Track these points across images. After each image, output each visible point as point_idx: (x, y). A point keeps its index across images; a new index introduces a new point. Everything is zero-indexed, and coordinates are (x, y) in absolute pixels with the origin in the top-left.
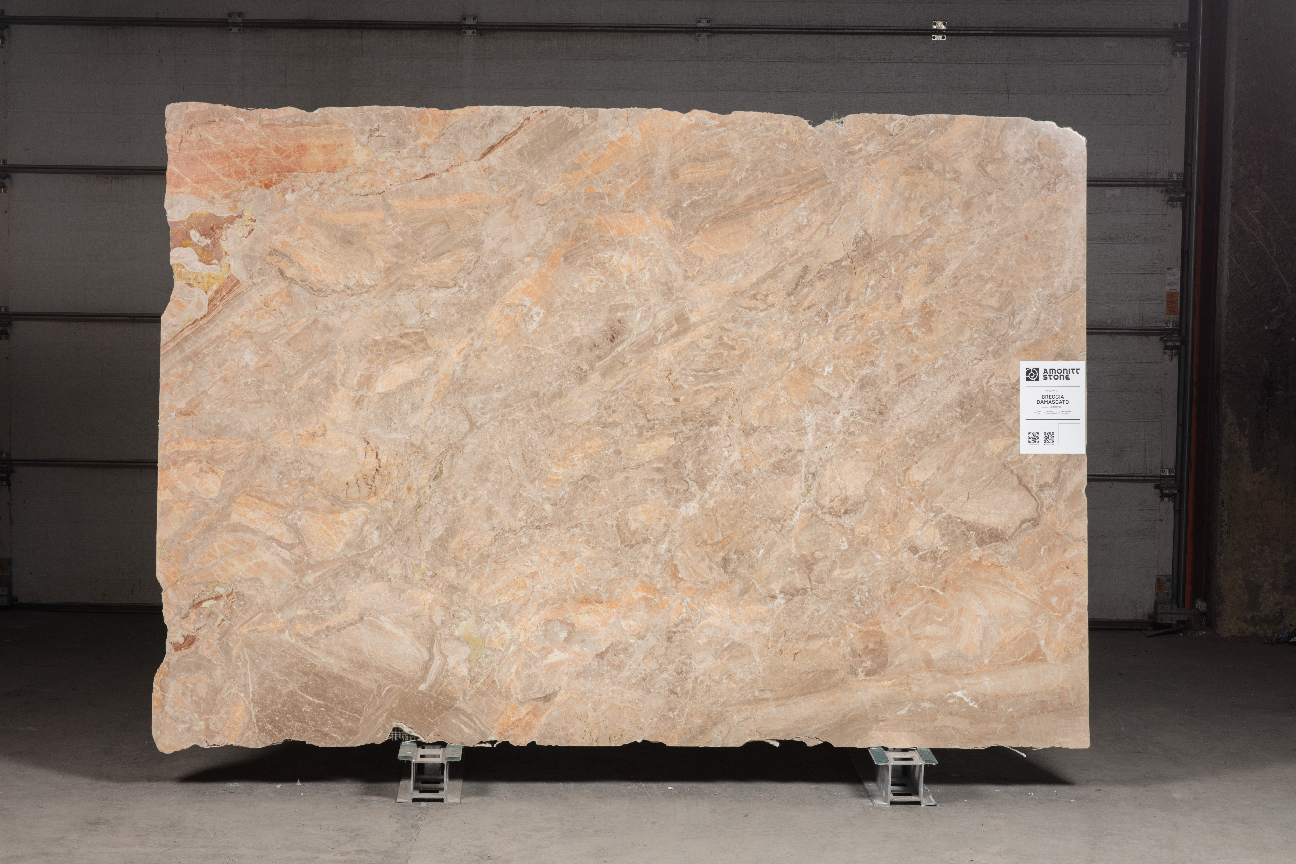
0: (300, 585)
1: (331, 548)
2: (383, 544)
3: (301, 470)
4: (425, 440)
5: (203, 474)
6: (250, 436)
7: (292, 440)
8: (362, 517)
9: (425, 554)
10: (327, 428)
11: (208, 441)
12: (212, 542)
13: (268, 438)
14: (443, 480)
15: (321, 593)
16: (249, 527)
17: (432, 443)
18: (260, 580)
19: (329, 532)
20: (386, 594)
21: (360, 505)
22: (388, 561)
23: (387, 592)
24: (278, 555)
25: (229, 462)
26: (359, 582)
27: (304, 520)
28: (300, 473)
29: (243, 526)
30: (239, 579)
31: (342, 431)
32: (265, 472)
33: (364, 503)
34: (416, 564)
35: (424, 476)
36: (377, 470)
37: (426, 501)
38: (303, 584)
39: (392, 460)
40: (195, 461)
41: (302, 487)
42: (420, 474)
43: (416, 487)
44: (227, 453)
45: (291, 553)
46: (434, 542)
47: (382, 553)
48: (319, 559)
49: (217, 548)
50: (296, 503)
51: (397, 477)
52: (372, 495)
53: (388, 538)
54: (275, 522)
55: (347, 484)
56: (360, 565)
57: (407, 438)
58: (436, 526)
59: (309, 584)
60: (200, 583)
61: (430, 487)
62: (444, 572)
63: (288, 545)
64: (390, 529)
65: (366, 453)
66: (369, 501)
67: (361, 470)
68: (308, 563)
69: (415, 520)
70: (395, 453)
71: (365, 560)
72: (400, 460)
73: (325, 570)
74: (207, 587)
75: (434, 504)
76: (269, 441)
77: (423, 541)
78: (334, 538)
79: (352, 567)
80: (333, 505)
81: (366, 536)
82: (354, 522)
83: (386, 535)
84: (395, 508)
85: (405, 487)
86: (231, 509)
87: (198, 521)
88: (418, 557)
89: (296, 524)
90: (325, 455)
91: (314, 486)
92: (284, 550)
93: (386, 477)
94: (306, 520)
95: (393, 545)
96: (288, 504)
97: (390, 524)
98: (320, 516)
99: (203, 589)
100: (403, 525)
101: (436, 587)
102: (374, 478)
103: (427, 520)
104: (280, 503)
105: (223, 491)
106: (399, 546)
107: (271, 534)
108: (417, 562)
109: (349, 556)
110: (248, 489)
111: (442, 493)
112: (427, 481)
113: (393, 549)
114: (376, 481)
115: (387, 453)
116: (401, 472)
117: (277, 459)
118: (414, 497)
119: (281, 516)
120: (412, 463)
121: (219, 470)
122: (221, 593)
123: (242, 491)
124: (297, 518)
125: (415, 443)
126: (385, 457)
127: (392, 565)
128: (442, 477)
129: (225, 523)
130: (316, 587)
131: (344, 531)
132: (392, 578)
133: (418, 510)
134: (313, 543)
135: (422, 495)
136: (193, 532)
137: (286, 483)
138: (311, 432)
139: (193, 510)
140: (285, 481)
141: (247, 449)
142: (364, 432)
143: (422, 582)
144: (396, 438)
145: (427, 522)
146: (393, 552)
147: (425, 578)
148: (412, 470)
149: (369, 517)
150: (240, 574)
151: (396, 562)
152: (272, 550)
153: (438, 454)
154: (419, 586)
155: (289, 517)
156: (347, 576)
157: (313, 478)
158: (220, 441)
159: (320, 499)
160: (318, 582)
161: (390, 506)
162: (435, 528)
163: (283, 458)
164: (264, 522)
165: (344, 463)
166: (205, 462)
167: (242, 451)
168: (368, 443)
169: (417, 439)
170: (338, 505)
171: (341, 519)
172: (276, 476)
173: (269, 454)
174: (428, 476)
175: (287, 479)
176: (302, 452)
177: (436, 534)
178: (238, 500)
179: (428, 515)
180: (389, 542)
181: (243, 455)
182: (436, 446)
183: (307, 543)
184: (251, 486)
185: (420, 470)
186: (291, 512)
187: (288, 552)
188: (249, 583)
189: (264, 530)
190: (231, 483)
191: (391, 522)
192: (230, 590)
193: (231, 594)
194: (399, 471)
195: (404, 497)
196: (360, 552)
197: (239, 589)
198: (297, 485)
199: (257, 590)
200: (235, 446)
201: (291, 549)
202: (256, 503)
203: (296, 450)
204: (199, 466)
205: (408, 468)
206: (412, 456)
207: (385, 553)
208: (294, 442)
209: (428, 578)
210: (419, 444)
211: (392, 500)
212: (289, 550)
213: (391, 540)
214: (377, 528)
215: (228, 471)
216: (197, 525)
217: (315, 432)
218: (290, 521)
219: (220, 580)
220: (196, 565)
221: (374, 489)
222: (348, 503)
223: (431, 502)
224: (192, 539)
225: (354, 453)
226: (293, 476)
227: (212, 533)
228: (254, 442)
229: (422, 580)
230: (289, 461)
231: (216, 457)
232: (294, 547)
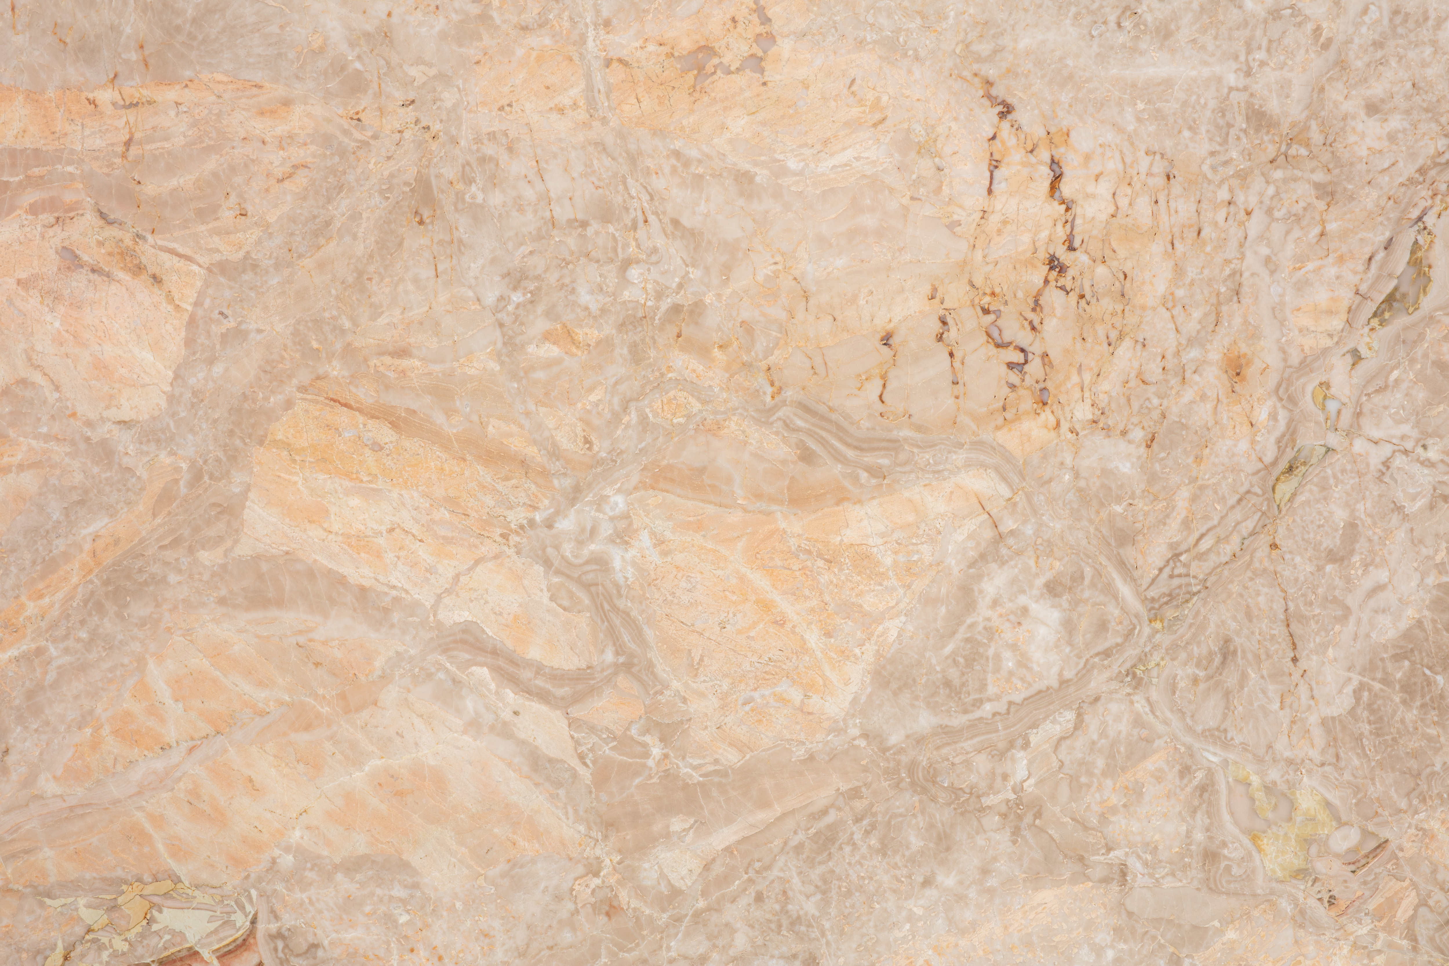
0: (624, 896)
1: (796, 695)
2: (1085, 672)
3: (627, 264)
4: (1335, 93)
5: (80, 280)
6: (340, 67)
7: (575, 92)
8: (971, 525)
9: (1318, 735)
10: (776, 27)
11: (105, 96)
12: (141, 661)
13: (443, 78)
14: (1431, 319)
15: (741, 942)
16: (342, 581)
17: (1372, 108)
18: (405, 866)
19: (785, 606)
20: (1098, 951)
21: (960, 457)
22: (1109, 771)
23: (1103, 937)
24: (505, 731)
25: (227, 215)
26: (948, 880)
27: (645, 540)
28: (624, 281)
29: (311, 574)
30: (287, 861)
31: (861, 44)
32: (426, 273)
33: (978, 445)
34: (1269, 789)
35: (1321, 296)
36: (1054, 264)
37: (1333, 440)
38: (641, 892)
39: (1143, 204)
40: (34, 210)
41: (637, 356)
42: (1302, 286)
43: (1273, 359)
44: (212, 164)
45: (573, 723)
46: (1370, 668)
47: (1079, 723)
48: (731, 757)
49: (164, 693)
50: (601, 447)
51: (1168, 302)
52: (1028, 404)
53: (1111, 640)
54: (487, 549)
55: (886, 340)
56: (954, 791)
57: (1232, 79)
58: (1382, 575)
59: (676, 892)
60: (73, 887)
61: (1357, 357)
62: (1426, 834)
63: (558, 677)
64: (1125, 590)
65: (995, 165)
66: (1005, 438)
67: (963, 264)
68: (670, 777)
69: (1263, 540)
70: (1160, 167)
71: (982, 763)
72: (1185, 209)
73: (762, 816)
74: (114, 907)
75: (1376, 457)
76: (449, 97)
77: (1310, 662)
78: (813, 638)
79: (909, 799)
80: (807, 457)
81: (991, 632)
82: (926, 552)
83: (1103, 626)
84: (1152, 478)
85: (1215, 355)
86: (238, 478)
87: (60, 545)
88: (1281, 746)
89: (601, 562)
90: (761, 175)
91: (703, 351)
92: (537, 707)
93: (1107, 304)
94: (659, 542)
95: (1138, 683)
96: (555, 453)
97: (1122, 565)
98: (735, 517)
99: (90, 916)
100: (1199, 569)
101: (1378, 915)
102: (1037, 306)
103: (1331, 541)
104: (516, 444)
105: (197, 378)
106: (1173, 688)
107: (463, 616)
108: (1274, 775)
109: (894, 739)
110: (336, 369)
111: (1421, 395)
112: (1337, 323)
113: (1140, 705)
114: (1051, 325)
115: (1113, 165)
116: (1191, 272)
117: (496, 199)
118: (1262, 415)
119: (517, 517)
120: (1255, 225)
121: (169, 261)
122: (192, 940)
123: (304, 377)
124: (606, 530)
125: (1273, 106)
126: (1104, 189)
127: (1136, 792)
128: (1427, 303)
129: (205, 556)
130: (715, 908)
131: (870, 602)
132: (1135, 865)
133: (1285, 489)
134: (694, 669)
135: (1307, 403)
136: (31, 608)
137: (547, 337)
138: (686, 45)
139: (29, 481)
140: (540, 325)
141: (327, 140)
142: (984, 48)
143: (1300, 889)
144: (1168, 83)
145: (1332, 557)
146: (1138, 722)
147: (1320, 866)
148: (1252, 262)
149: (1009, 524)
150: (296, 836)
151: (1158, 777)
152: (470, 704)
153: (1408, 170)
154: (1286, 906)
155: (566, 524)
156: (883, 851)
157: (697, 309)
158: (172, 94)
159: (733, 425)
160: (725, 879)
161: (1126, 468)
162: (1379, 588)
163: (529, 194)
164: (423, 554)
165: (869, 221)
166: (90, 218)
167: (298, 154)
168: (1006, 110)
169: (1284, 88)
170: (838, 457)
171: (850, 535)
172: (490, 298)
173: (449, 172)
174: (1346, 296)
175: (550, 314)
176: (633, 159)
177: (1384, 621)
178: (280, 431)
179: (1340, 515)
180: (1119, 664)
181: (302, 179)
182: (1396, 122)
183: (662, 669)
184: (349, 350)
185: (1301, 260)
186: (575, 495)
187: (557, 716)
188: (345, 884)
189: (424, 596)
190: (239, 334)
191: (1129, 553)
192: (242, 922)
193: (243, 945)
194: (1179, 270)
195: (1203, 413)
196: (958, 721)
197: (288, 920)
198: (606, 344)
199: (389, 920)
200: (259, 126)
201: (577, 699)
202: (377, 448)
203: (601, 147)
204: (58, 237)
205: (1231, 251)
206: (1257, 184)
207: (1092, 723)
208: (592, 105)
209: (1337, 866)
210: (1296, 112)
211: (1138, 434)
212: (564, 704)
213: (1131, 653)
214: (1053, 589)
215: (223, 268)
216: (50, 566)
217: (707, 50)
218: (568, 549)
219: (182, 870)
220: (47, 785)
221: (1034, 367)
222: (893, 445)
223: (1359, 446)
224: (26, 646)
225: (925, 166)
226: (585, 297)
227: (139, 610)
228: (365, 101)
229: (1300, 874)
230: (563, 213)
231: (150, 188)
232: (593, 691)
